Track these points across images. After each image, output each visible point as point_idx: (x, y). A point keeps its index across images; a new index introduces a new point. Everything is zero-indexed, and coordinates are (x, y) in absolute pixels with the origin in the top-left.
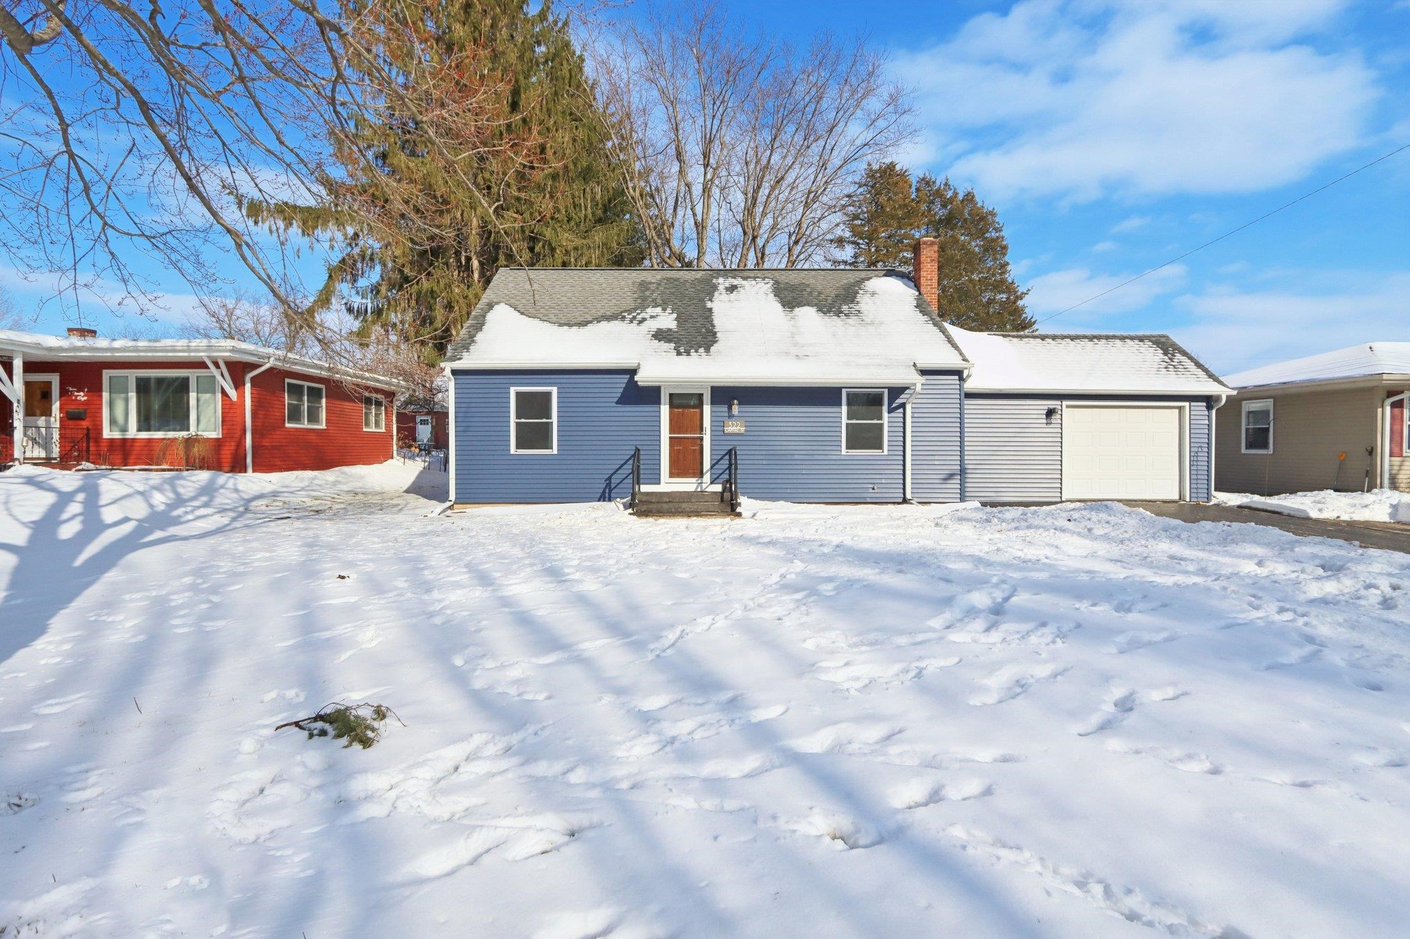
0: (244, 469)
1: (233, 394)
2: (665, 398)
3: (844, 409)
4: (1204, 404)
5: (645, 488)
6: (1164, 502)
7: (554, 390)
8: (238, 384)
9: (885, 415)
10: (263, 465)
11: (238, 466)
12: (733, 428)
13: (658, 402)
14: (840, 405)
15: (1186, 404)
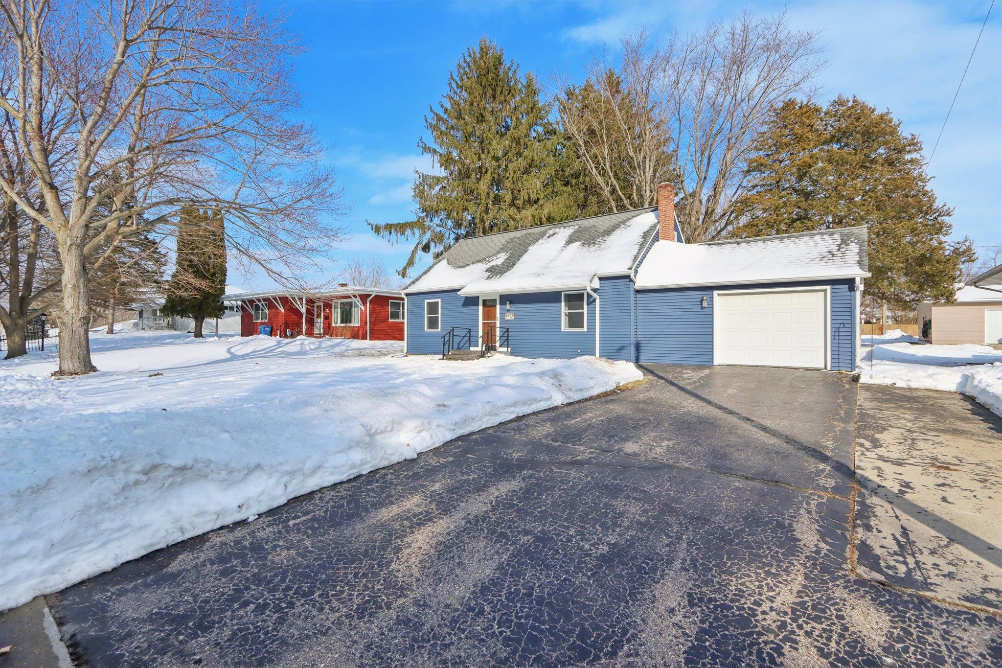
0: (366, 339)
1: (363, 308)
2: (481, 302)
3: (563, 304)
4: (847, 286)
5: (472, 349)
6: (807, 369)
7: (439, 300)
8: (364, 303)
9: (585, 306)
10: (372, 338)
11: (364, 338)
12: (509, 317)
13: (478, 305)
14: (560, 302)
15: (828, 288)
